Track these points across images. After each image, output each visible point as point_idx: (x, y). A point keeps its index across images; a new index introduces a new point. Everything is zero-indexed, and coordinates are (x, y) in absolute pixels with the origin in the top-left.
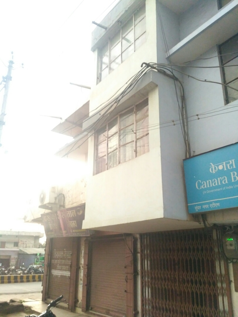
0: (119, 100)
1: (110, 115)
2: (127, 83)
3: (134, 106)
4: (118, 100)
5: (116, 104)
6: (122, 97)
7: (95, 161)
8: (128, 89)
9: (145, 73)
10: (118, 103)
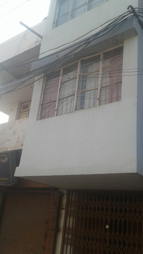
0: (90, 42)
1: (74, 56)
2: (102, 26)
3: (101, 53)
4: (88, 41)
5: (85, 45)
6: (94, 39)
7: (41, 106)
8: (102, 32)
9: (126, 19)
10: (87, 45)
